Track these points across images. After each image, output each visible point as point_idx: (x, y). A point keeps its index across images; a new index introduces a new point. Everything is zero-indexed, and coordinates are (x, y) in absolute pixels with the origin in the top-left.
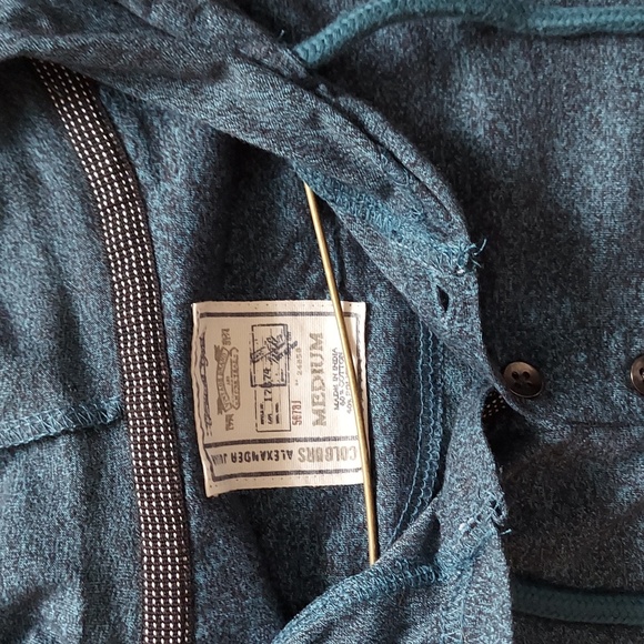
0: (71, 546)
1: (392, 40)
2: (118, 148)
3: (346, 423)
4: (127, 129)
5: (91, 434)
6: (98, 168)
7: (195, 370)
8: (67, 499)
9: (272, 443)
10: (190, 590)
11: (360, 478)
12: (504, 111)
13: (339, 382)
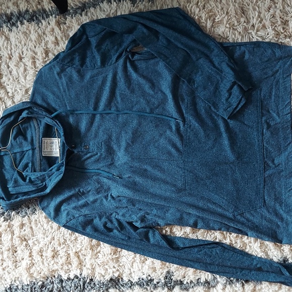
0: (31, 159)
1: (64, 113)
2: (38, 123)
3: (58, 150)
4: (39, 122)
5: (33, 149)
6: (36, 125)
7: (43, 144)
8: (31, 155)
9: (51, 152)
10: (41, 164)
11: (59, 156)
12: (74, 121)
13: (58, 146)
